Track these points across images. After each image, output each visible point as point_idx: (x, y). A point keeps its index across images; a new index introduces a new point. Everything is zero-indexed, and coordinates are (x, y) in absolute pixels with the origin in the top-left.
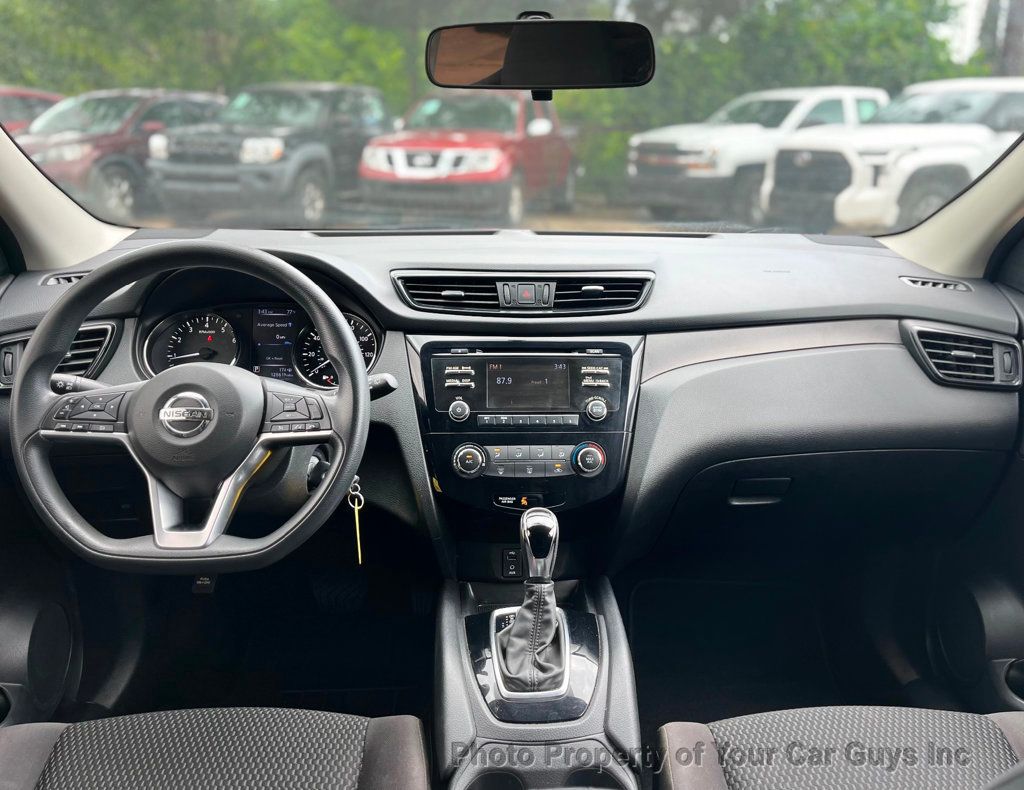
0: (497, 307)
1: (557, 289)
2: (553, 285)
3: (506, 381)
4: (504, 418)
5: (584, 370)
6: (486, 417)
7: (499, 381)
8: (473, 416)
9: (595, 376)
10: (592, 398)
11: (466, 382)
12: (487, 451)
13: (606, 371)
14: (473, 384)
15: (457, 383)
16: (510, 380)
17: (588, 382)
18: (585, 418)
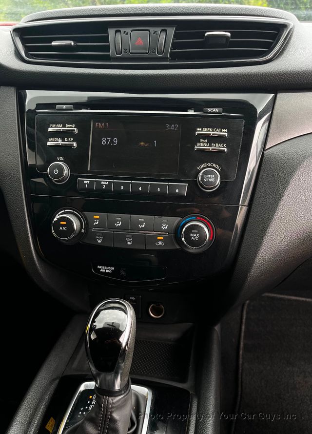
0: (107, 58)
1: (176, 36)
2: (171, 31)
3: (112, 141)
4: (105, 182)
5: (199, 131)
6: (87, 181)
7: (104, 141)
8: (73, 179)
9: (211, 139)
10: (205, 165)
11: (68, 141)
12: (85, 217)
13: (224, 133)
14: (75, 144)
15: (60, 142)
16: (116, 141)
17: (202, 145)
18: (196, 187)
